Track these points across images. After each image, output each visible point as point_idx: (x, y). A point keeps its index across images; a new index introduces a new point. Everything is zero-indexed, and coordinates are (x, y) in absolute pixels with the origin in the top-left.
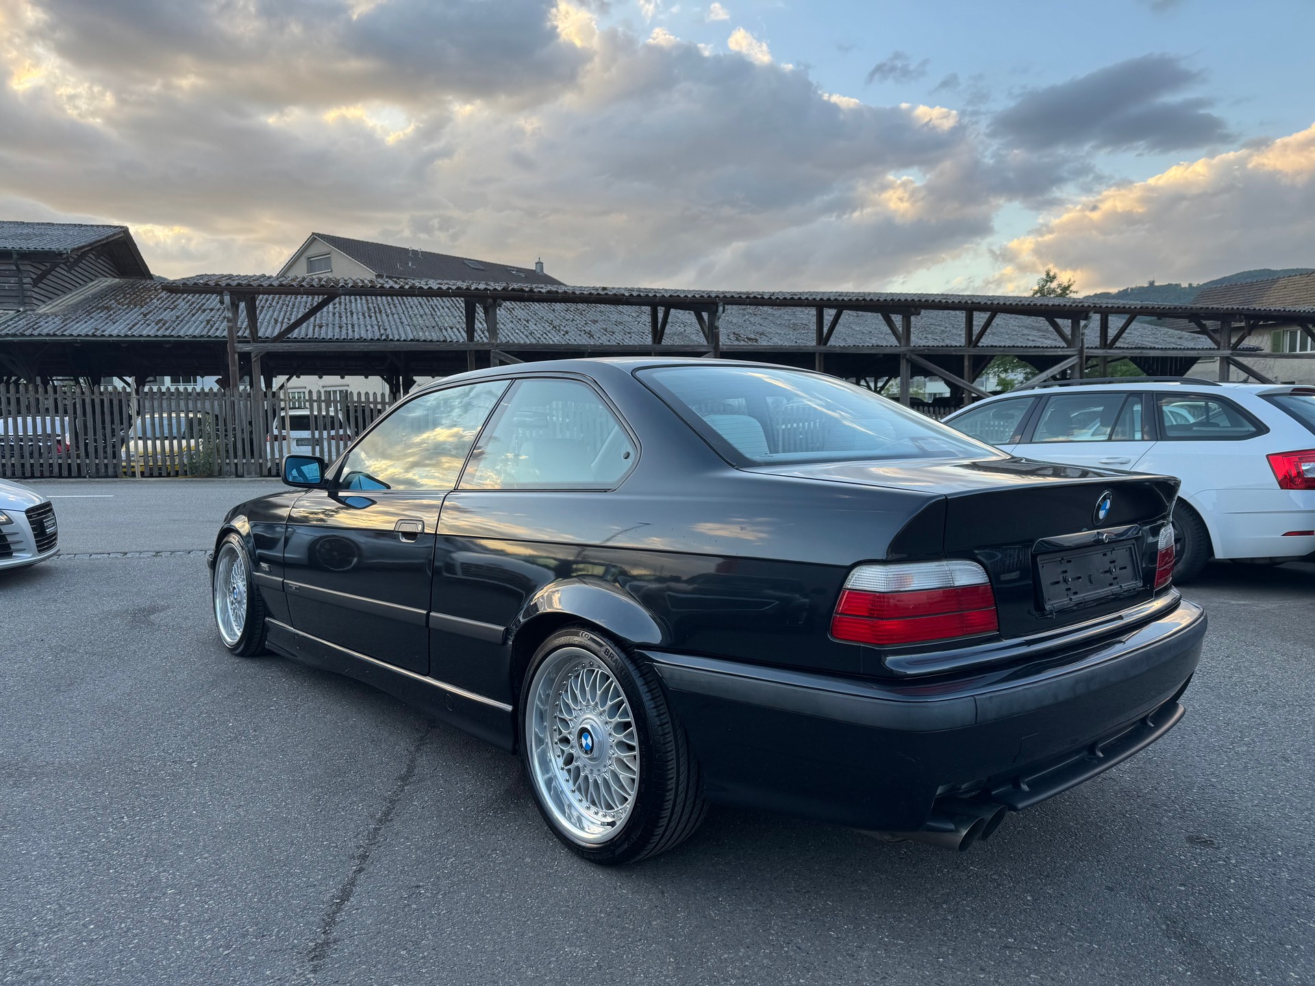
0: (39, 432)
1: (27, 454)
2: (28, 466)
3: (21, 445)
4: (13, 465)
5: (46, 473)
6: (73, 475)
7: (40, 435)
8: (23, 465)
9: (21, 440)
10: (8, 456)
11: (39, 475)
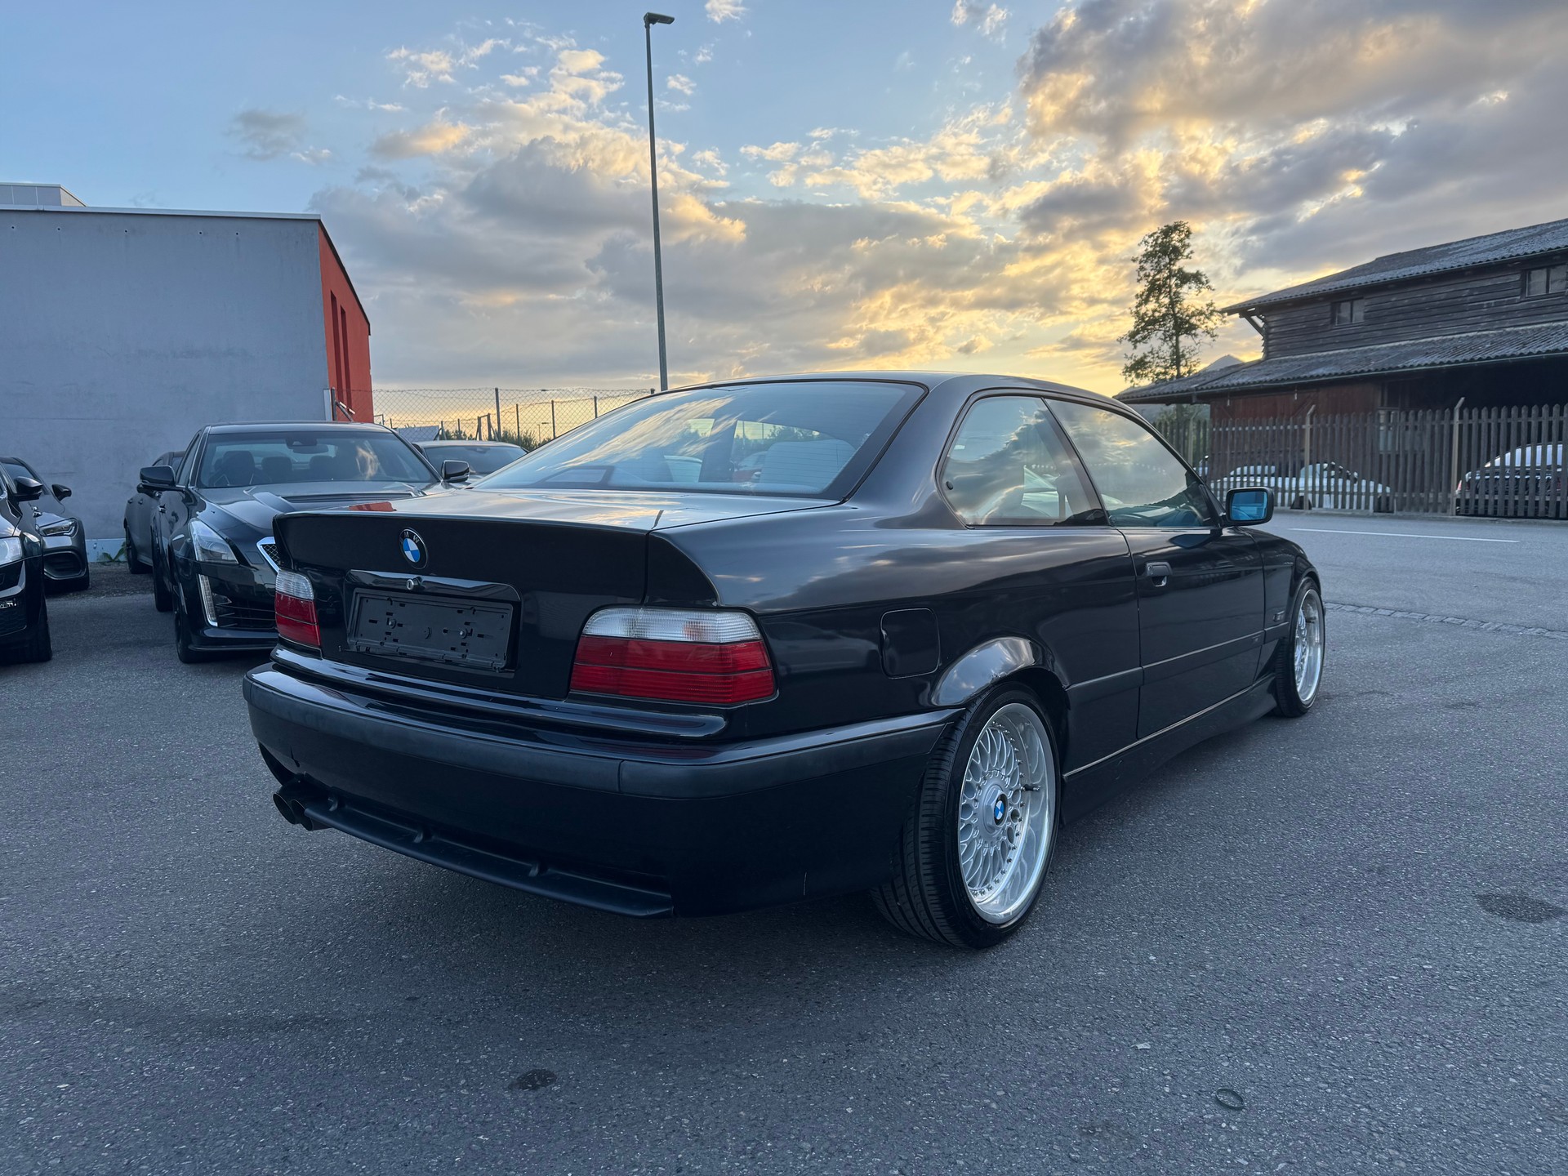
0: (1538, 463)
1: (1512, 489)
2: (1511, 504)
3: (1516, 479)
4: (1496, 502)
5: (1531, 513)
6: (1561, 516)
7: (1538, 467)
8: (1506, 502)
9: (1518, 473)
10: (1491, 491)
11: (1522, 514)
